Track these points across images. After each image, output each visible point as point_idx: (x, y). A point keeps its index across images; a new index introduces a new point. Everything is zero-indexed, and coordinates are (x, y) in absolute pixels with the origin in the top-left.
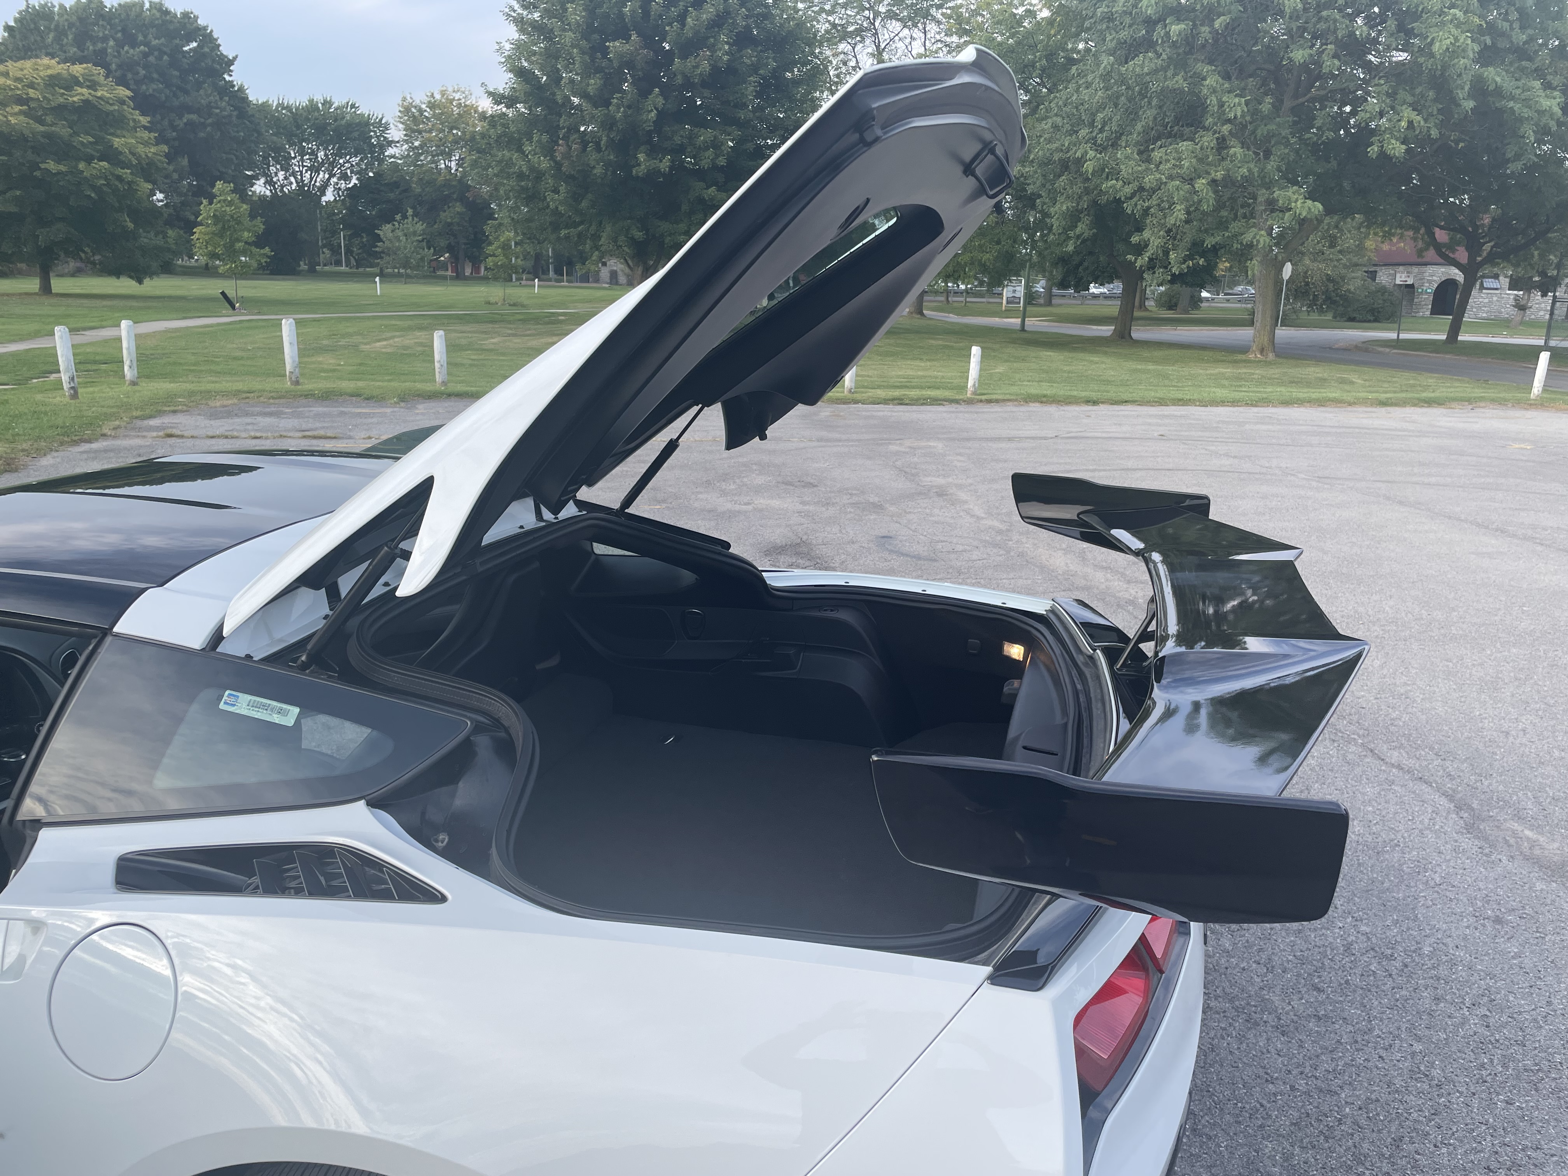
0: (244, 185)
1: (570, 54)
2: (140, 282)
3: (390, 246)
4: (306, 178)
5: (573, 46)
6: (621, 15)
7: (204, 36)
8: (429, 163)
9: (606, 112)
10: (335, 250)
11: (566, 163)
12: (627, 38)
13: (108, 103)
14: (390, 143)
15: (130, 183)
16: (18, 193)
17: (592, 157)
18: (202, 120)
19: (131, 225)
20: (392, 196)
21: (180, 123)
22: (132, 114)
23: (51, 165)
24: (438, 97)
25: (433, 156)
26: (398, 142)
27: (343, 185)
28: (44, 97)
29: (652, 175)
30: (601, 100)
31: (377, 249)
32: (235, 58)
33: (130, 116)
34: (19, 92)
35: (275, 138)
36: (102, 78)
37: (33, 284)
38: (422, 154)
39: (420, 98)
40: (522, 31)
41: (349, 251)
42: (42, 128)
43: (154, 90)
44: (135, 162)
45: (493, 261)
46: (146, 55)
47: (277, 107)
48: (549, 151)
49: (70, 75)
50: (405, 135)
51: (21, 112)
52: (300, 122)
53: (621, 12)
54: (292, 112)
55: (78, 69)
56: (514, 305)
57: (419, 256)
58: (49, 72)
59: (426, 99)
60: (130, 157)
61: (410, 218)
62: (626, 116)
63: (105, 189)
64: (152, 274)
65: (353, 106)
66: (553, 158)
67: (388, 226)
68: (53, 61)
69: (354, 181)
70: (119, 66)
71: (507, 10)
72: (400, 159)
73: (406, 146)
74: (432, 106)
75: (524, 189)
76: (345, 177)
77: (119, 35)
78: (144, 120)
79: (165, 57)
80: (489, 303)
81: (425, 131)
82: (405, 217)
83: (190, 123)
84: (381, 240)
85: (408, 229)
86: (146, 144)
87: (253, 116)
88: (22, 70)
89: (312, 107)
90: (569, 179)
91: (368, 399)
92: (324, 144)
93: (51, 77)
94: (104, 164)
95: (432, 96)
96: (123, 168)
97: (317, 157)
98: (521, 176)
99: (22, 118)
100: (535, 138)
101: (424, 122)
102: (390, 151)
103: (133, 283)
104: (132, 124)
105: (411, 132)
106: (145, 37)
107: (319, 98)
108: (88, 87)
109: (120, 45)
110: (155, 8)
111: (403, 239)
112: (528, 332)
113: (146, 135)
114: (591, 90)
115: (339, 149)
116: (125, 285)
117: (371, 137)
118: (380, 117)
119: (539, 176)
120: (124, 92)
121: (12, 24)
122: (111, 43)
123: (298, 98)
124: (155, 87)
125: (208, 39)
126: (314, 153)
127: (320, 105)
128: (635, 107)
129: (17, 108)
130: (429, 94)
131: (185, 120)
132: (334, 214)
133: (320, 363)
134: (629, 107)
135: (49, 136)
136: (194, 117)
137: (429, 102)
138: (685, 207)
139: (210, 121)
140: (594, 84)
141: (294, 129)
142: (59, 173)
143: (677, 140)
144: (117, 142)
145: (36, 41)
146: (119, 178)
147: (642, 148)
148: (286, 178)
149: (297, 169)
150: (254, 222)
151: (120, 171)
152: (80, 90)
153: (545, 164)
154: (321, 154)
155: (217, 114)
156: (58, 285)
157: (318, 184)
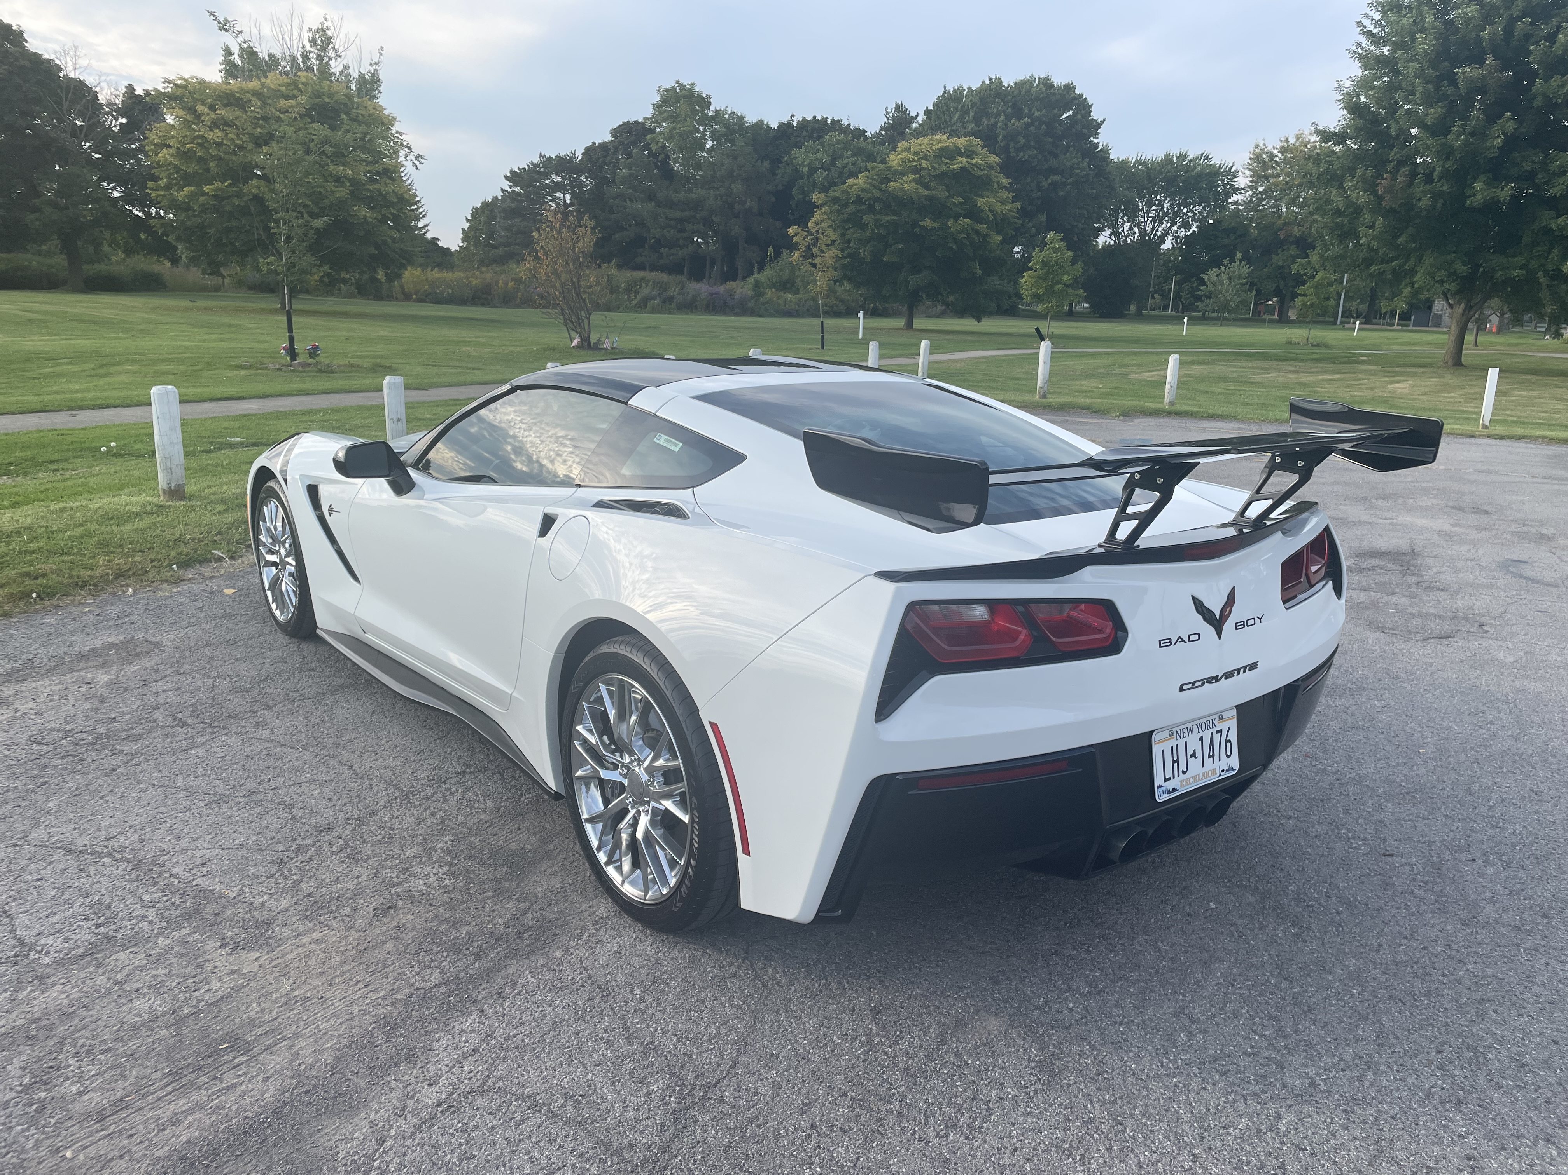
0: (1090, 237)
1: (1413, 84)
2: (979, 320)
3: (1213, 289)
4: (1149, 229)
5: (1416, 76)
6: (1479, 38)
7: (1079, 104)
8: (1271, 207)
9: (1444, 141)
10: (1165, 295)
11: (1388, 197)
12: (1481, 62)
13: (980, 169)
14: (1236, 190)
15: (984, 236)
16: (901, 246)
17: (1419, 188)
18: (1064, 180)
19: (979, 272)
20: (1227, 241)
21: (1045, 184)
22: (997, 177)
23: (928, 223)
24: (1292, 141)
25: (1276, 201)
26: (1243, 189)
27: (1182, 233)
28: (933, 167)
29: (1491, 207)
30: (1440, 129)
31: (1200, 293)
32: (1102, 122)
33: (995, 179)
34: (915, 164)
35: (1127, 192)
36: (980, 149)
37: (900, 323)
38: (1265, 199)
39: (1273, 144)
40: (1365, 67)
41: (1177, 296)
42: (926, 193)
43: (1029, 156)
44: (991, 217)
45: (1303, 300)
46: (1028, 125)
47: (1135, 163)
48: (1370, 186)
49: (955, 146)
50: (1251, 182)
51: (914, 180)
52: (1153, 176)
53: (1478, 36)
54: (1147, 167)
55: (961, 142)
56: (1318, 345)
57: (1239, 299)
58: (940, 145)
59: (1278, 145)
60: (989, 213)
61: (1238, 263)
62: (1466, 143)
63: (965, 241)
64: (990, 314)
65: (1207, 158)
66: (1375, 193)
67: (1214, 270)
68: (945, 136)
69: (1194, 228)
70: (1005, 137)
71: (1354, 48)
72: (1242, 205)
73: (1250, 192)
74: (1284, 150)
75: (1340, 226)
76: (1186, 225)
77: (1010, 110)
78: (1005, 181)
79: (1044, 127)
80: (1290, 343)
81: (1273, 176)
82: (1233, 261)
83: (1054, 184)
84: (1204, 284)
85: (1233, 272)
86: (1003, 202)
87: (1110, 173)
88: (920, 145)
89: (1168, 159)
90: (1389, 213)
91: (1095, 412)
92: (1171, 196)
93: (941, 149)
94: (968, 220)
95: (1287, 141)
96: (981, 224)
97: (1163, 208)
98: (1338, 212)
99: (913, 184)
100: (1359, 173)
101: (1273, 167)
102: (1235, 198)
103: (973, 322)
104: (996, 185)
105: (1257, 177)
106: (1030, 110)
107: (1175, 152)
108: (968, 156)
109: (1008, 118)
110: (1043, 84)
111: (1226, 282)
112: (1313, 370)
113: (1005, 194)
114: (1429, 121)
115: (1186, 199)
116: (968, 324)
117: (1219, 186)
118: (1231, 165)
119: (1357, 211)
120: (994, 159)
121: (931, 108)
122: (1002, 117)
123: (1154, 153)
124: (1030, 153)
125: (1082, 106)
126: (1161, 204)
127: (1175, 159)
128: (1480, 134)
129: (911, 177)
130: (1283, 139)
131: (1050, 181)
132: (1170, 261)
133: (1082, 385)
134: (1472, 134)
135: (930, 198)
136: (1057, 178)
137: (1283, 147)
138: (1526, 239)
139: (1070, 180)
140: (1435, 112)
141: (1146, 182)
142: (934, 229)
143: (1527, 166)
144: (981, 202)
145: (945, 120)
146: (977, 232)
147: (1482, 177)
148: (1130, 229)
149: (1142, 220)
150: (1074, 267)
151: (978, 226)
152: (960, 159)
153: (1362, 198)
154: (1167, 205)
155: (1078, 174)
156: (918, 323)
157: (1159, 234)
